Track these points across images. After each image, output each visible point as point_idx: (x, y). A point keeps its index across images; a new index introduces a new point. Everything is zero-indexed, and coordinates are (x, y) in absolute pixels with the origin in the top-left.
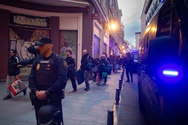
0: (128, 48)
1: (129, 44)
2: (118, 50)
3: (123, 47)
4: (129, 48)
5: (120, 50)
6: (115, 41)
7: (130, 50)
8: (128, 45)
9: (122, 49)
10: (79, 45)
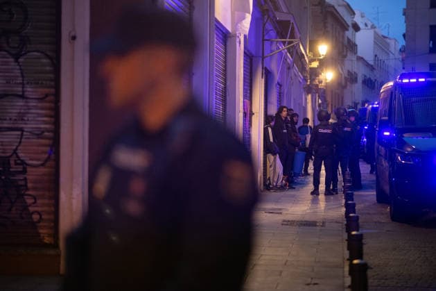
0: (350, 56)
1: (356, 28)
2: (296, 69)
3: (323, 48)
4: (361, 51)
5: (303, 68)
6: (277, 8)
7: (367, 65)
8: (349, 33)
9: (315, 65)
10: (74, 38)
